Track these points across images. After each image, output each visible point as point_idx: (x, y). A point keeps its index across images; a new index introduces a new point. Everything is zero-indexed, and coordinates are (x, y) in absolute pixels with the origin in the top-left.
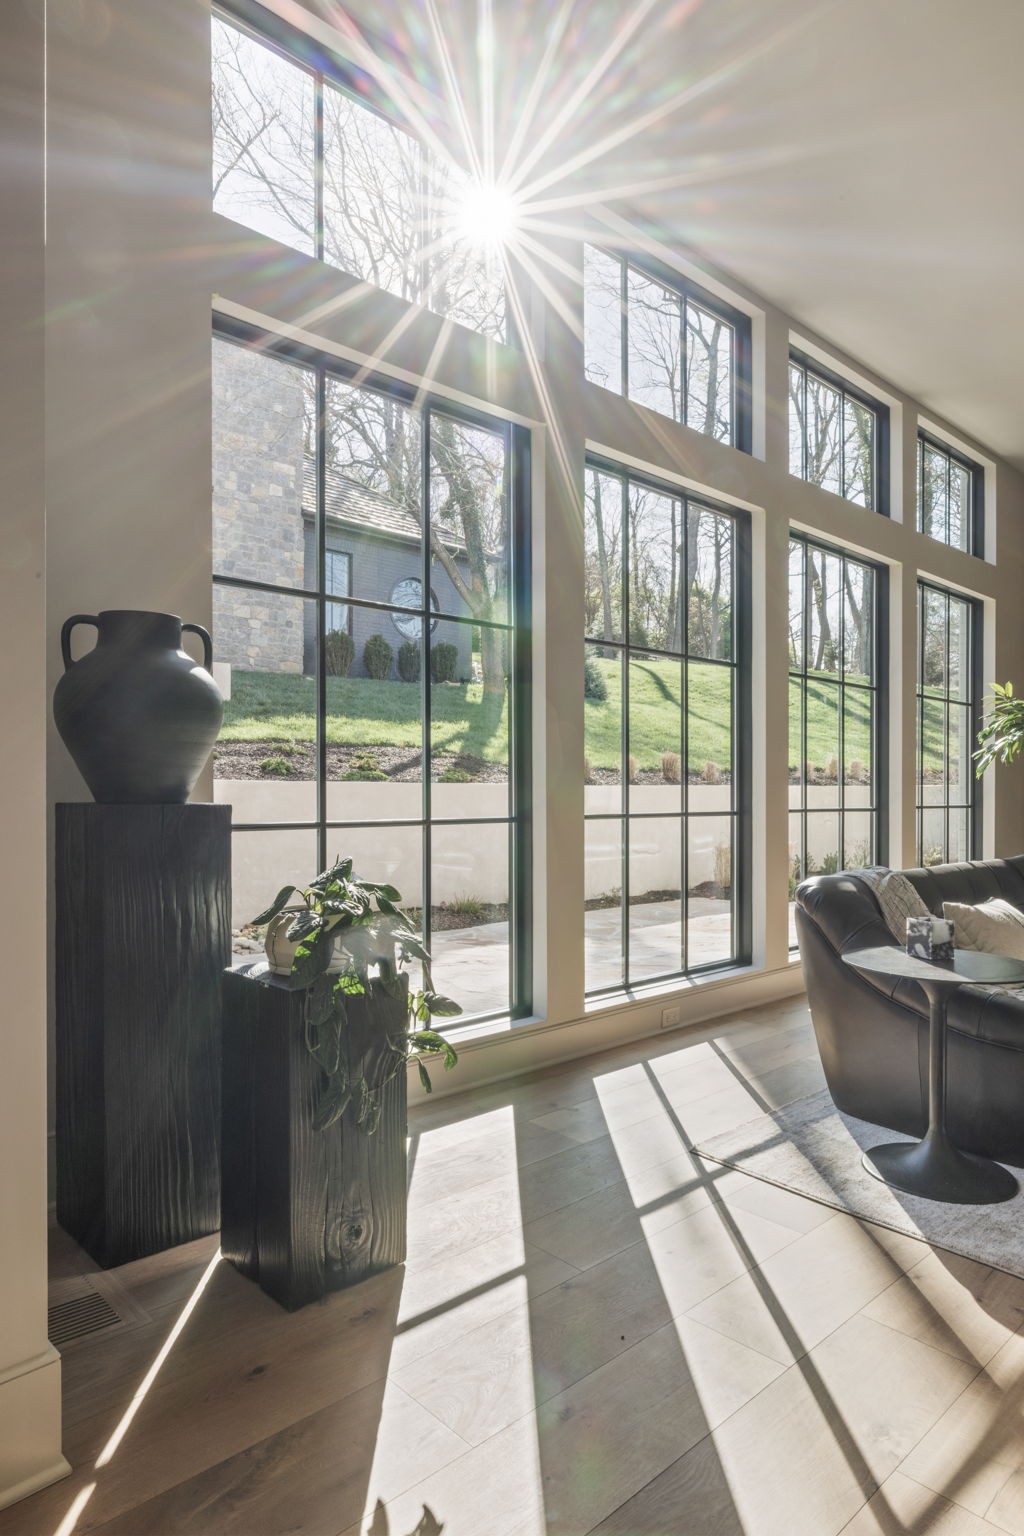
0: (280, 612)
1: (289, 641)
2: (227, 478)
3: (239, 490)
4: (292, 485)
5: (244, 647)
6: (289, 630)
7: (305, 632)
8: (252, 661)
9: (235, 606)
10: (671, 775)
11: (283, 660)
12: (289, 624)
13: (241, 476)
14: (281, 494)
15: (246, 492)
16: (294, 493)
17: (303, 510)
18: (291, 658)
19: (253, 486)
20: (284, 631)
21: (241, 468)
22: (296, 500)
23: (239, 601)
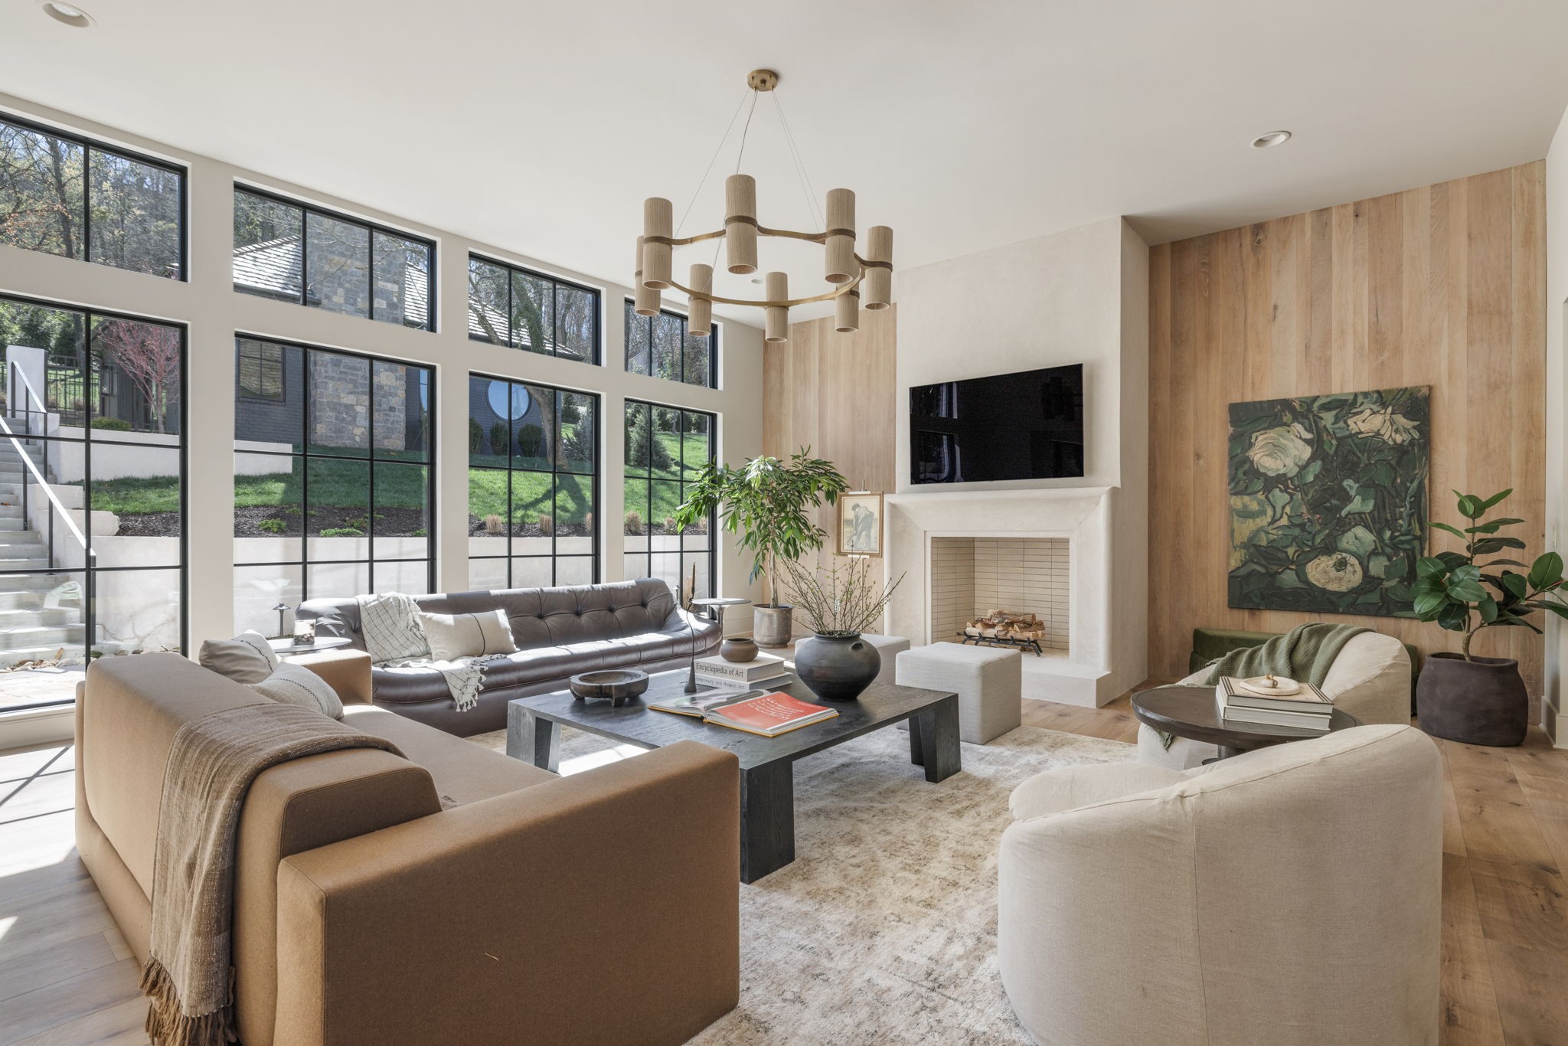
0: (383, 400)
1: (393, 423)
2: (335, 293)
3: (346, 303)
4: (395, 300)
5: (350, 427)
6: (392, 414)
7: (407, 415)
8: (357, 438)
9: (342, 395)
10: (633, 528)
11: (386, 438)
12: (392, 409)
13: (347, 291)
14: (385, 306)
15: (353, 305)
16: (397, 306)
17: (405, 319)
18: (393, 436)
19: (359, 300)
20: (387, 415)
21: (347, 285)
22: (399, 311)
23: (346, 392)
